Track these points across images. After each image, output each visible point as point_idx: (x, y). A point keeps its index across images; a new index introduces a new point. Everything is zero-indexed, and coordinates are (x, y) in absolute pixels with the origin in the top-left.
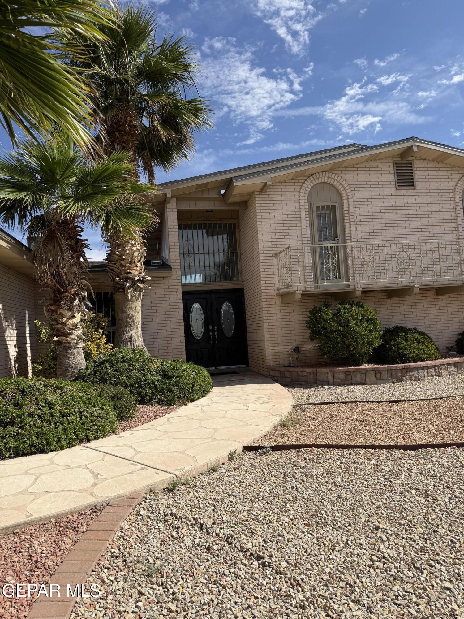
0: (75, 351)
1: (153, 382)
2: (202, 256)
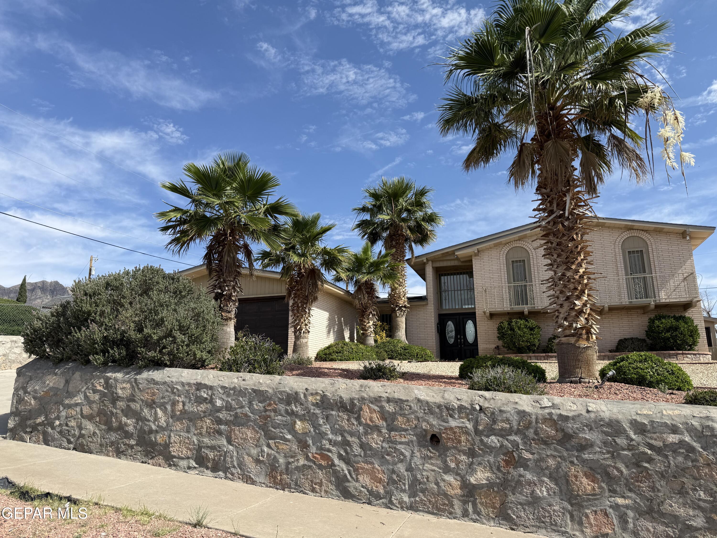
0: (370, 338)
1: (398, 351)
2: (459, 292)
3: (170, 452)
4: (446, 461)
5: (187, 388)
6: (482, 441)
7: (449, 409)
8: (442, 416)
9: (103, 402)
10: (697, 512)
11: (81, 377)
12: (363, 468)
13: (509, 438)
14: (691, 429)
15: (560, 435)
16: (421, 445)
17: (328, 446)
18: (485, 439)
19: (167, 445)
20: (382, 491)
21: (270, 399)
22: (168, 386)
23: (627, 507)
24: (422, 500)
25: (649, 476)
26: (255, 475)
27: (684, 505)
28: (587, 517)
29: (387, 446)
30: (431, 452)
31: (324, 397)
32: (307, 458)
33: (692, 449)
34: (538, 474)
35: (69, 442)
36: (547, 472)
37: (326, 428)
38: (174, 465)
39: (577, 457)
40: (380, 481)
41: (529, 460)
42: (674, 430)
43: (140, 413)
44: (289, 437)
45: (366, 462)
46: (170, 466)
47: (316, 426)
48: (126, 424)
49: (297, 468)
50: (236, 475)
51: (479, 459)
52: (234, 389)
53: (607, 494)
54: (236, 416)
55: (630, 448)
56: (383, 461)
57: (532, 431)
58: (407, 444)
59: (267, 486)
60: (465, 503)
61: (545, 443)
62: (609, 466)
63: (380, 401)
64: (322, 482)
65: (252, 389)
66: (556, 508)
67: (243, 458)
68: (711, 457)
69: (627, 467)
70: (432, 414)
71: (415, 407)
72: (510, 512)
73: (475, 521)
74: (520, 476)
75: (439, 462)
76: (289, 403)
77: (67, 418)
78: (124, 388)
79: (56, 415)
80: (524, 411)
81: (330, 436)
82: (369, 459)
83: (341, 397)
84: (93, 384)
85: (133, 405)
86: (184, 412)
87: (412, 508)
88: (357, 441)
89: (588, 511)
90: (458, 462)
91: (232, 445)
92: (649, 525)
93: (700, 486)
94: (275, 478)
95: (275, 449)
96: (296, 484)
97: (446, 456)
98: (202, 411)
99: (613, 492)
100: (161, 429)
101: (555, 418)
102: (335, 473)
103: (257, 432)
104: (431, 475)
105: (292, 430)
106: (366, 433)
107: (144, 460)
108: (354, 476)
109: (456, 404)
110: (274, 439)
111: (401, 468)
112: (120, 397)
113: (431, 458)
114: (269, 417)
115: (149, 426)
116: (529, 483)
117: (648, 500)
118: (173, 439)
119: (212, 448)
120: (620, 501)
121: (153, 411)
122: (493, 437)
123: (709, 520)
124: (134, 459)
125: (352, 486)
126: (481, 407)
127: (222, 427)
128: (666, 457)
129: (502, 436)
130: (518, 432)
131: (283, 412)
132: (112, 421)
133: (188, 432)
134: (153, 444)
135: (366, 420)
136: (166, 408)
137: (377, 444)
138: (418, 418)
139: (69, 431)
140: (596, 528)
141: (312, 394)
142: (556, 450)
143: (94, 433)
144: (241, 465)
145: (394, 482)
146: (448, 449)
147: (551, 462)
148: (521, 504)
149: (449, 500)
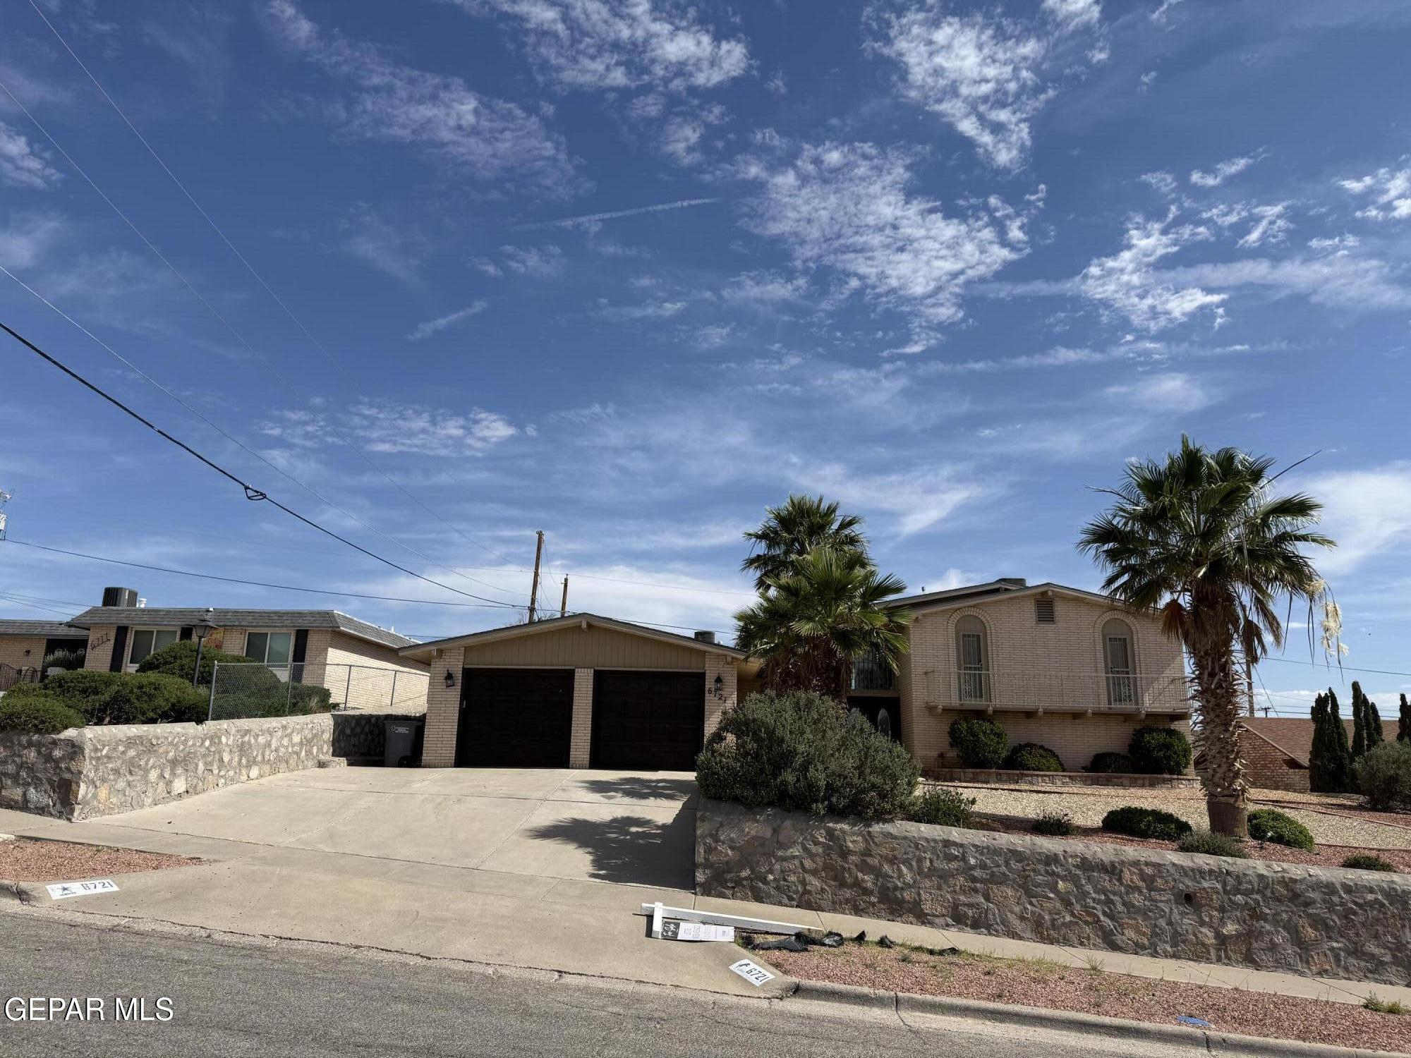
3: (922, 910)
4: (1201, 916)
5: (932, 844)
6: (1230, 899)
7: (1201, 872)
8: (1195, 878)
9: (828, 855)
10: (1387, 951)
11: (793, 825)
12: (1127, 924)
13: (1252, 896)
14: (1382, 890)
15: (1290, 895)
16: (1177, 903)
17: (1092, 904)
18: (1233, 898)
19: (917, 903)
20: (1146, 942)
21: (1028, 859)
22: (911, 841)
23: (1340, 949)
24: (1183, 949)
25: (1354, 926)
26: (1021, 931)
27: (1378, 946)
28: (1313, 957)
29: (1149, 904)
30: (1189, 909)
31: (1084, 859)
32: (1073, 915)
33: (1383, 905)
34: (1275, 926)
35: (791, 899)
36: (1281, 924)
37: (1089, 888)
38: (929, 923)
39: (1304, 912)
40: (1144, 934)
41: (1268, 914)
42: (1371, 890)
43: (879, 869)
44: (1052, 895)
45: (1130, 918)
46: (923, 923)
47: (1079, 886)
48: (863, 880)
49: (1064, 924)
50: (1001, 931)
51: (1229, 914)
52: (988, 847)
53: (1326, 940)
54: (993, 874)
55: (1342, 904)
56: (1146, 917)
57: (1269, 890)
58: (1166, 902)
59: (1034, 941)
60: (1218, 950)
61: (1279, 900)
62: (1328, 918)
63: (1140, 865)
64: (1089, 935)
65: (1008, 849)
66: (1290, 952)
67: (1006, 915)
68: (1395, 911)
69: (1339, 918)
70: (1187, 876)
71: (1172, 870)
72: (1254, 956)
73: (1227, 965)
74: (1262, 927)
75: (1195, 917)
76: (1047, 864)
77: (782, 871)
78: (854, 841)
79: (767, 869)
80: (1263, 875)
81: (1094, 895)
82: (1132, 915)
83: (1102, 860)
84: (812, 836)
85: (870, 860)
86: (932, 869)
87: (1175, 956)
88: (1119, 899)
89: (1313, 953)
90: (1211, 917)
91: (992, 903)
92: (1355, 962)
93: (1388, 933)
94: (1042, 933)
95: (1039, 906)
96: (1064, 938)
97: (1201, 912)
98: (954, 869)
99: (1330, 938)
100: (909, 886)
101: (1287, 880)
102: (1102, 927)
103: (1018, 891)
104: (1190, 929)
105: (1054, 888)
106: (1128, 893)
107: (890, 918)
108: (1120, 930)
109: (1206, 868)
110: (1036, 898)
111: (1162, 923)
112: (849, 851)
113: (1187, 914)
114: (1029, 876)
115: (893, 882)
116: (1268, 933)
117: (1354, 943)
118: (923, 896)
119: (970, 906)
120: (1335, 945)
121: (895, 867)
122: (1239, 896)
123: (1394, 956)
124: (879, 917)
125: (1119, 939)
126: (1227, 870)
127: (978, 885)
128: (1366, 911)
129: (1246, 895)
130: (1258, 892)
131: (1042, 872)
132: (844, 877)
133: (940, 888)
134: (901, 902)
135: (1127, 881)
136: (911, 865)
137: (1139, 902)
138: (1175, 880)
139: (788, 886)
140: (1318, 966)
141: (1071, 856)
142: (1287, 906)
143: (822, 889)
144: (1004, 922)
145: (1158, 935)
146: (1202, 906)
147: (1285, 916)
148: (1262, 950)
149: (1205, 948)
